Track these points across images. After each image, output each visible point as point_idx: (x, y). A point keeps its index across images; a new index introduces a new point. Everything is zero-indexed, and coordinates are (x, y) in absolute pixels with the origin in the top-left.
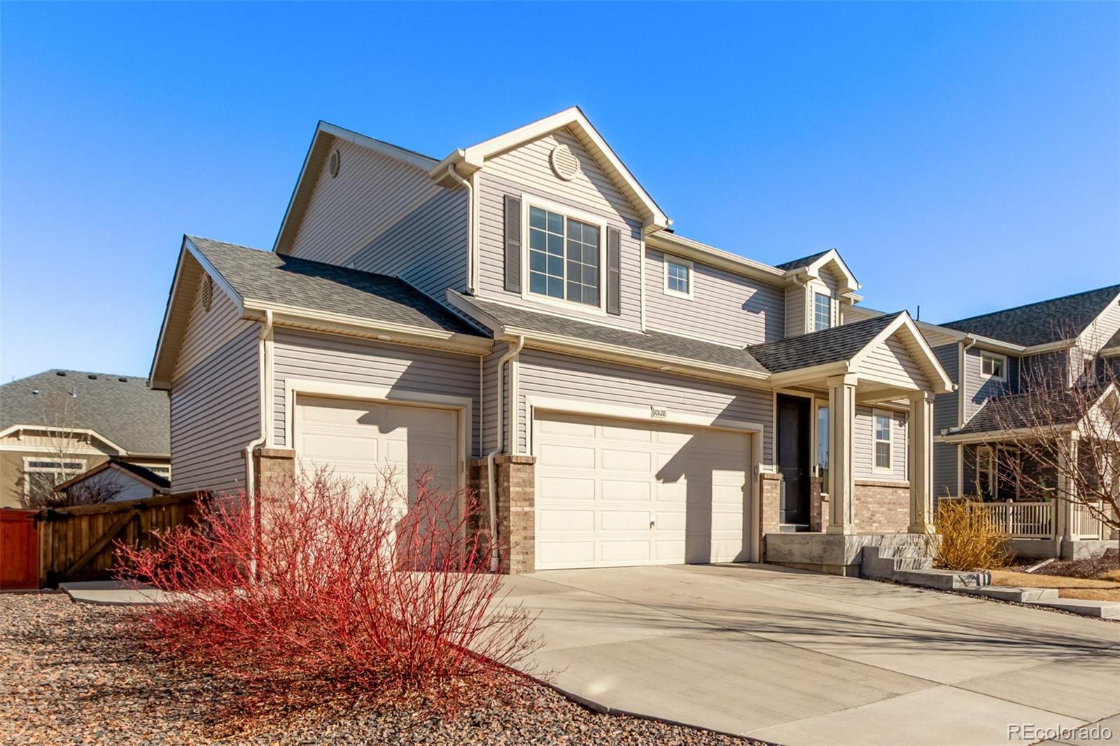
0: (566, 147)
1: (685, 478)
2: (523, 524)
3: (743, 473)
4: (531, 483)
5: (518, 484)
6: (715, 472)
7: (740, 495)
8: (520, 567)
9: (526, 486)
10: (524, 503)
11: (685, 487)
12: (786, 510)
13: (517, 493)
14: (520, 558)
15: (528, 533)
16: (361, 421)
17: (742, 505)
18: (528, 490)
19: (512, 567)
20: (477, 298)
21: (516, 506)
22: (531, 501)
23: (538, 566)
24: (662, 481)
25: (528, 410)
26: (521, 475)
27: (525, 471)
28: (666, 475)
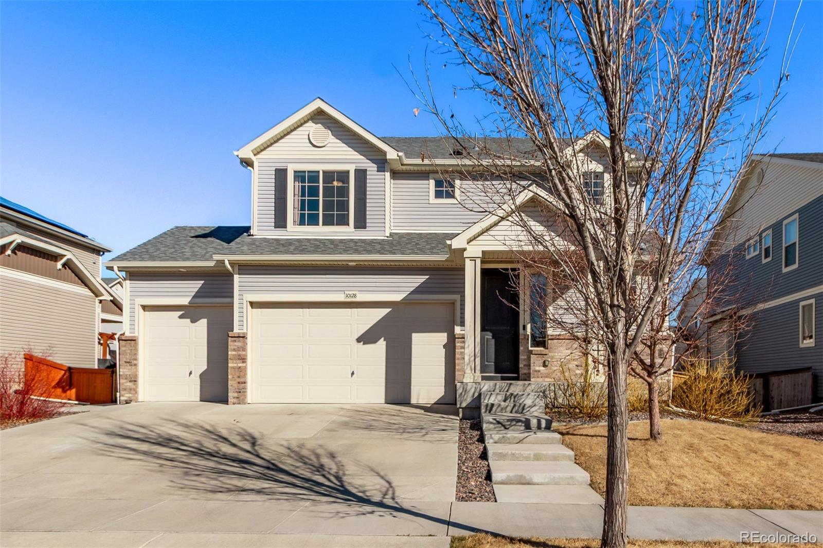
0: (320, 125)
1: (384, 340)
2: (238, 374)
3: (446, 334)
4: (244, 349)
5: (234, 350)
6: (414, 335)
7: (443, 352)
8: (235, 400)
9: (239, 351)
10: (238, 361)
11: (384, 347)
12: (495, 363)
13: (234, 355)
14: (236, 395)
15: (242, 380)
16: (180, 317)
17: (444, 359)
18: (241, 353)
19: (229, 400)
20: (254, 237)
21: (233, 363)
22: (244, 360)
23: (249, 400)
24: (362, 343)
25: (245, 302)
26: (237, 344)
27: (239, 341)
28: (367, 338)
